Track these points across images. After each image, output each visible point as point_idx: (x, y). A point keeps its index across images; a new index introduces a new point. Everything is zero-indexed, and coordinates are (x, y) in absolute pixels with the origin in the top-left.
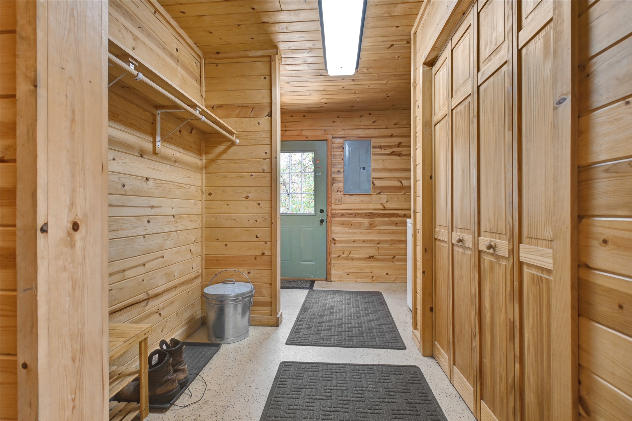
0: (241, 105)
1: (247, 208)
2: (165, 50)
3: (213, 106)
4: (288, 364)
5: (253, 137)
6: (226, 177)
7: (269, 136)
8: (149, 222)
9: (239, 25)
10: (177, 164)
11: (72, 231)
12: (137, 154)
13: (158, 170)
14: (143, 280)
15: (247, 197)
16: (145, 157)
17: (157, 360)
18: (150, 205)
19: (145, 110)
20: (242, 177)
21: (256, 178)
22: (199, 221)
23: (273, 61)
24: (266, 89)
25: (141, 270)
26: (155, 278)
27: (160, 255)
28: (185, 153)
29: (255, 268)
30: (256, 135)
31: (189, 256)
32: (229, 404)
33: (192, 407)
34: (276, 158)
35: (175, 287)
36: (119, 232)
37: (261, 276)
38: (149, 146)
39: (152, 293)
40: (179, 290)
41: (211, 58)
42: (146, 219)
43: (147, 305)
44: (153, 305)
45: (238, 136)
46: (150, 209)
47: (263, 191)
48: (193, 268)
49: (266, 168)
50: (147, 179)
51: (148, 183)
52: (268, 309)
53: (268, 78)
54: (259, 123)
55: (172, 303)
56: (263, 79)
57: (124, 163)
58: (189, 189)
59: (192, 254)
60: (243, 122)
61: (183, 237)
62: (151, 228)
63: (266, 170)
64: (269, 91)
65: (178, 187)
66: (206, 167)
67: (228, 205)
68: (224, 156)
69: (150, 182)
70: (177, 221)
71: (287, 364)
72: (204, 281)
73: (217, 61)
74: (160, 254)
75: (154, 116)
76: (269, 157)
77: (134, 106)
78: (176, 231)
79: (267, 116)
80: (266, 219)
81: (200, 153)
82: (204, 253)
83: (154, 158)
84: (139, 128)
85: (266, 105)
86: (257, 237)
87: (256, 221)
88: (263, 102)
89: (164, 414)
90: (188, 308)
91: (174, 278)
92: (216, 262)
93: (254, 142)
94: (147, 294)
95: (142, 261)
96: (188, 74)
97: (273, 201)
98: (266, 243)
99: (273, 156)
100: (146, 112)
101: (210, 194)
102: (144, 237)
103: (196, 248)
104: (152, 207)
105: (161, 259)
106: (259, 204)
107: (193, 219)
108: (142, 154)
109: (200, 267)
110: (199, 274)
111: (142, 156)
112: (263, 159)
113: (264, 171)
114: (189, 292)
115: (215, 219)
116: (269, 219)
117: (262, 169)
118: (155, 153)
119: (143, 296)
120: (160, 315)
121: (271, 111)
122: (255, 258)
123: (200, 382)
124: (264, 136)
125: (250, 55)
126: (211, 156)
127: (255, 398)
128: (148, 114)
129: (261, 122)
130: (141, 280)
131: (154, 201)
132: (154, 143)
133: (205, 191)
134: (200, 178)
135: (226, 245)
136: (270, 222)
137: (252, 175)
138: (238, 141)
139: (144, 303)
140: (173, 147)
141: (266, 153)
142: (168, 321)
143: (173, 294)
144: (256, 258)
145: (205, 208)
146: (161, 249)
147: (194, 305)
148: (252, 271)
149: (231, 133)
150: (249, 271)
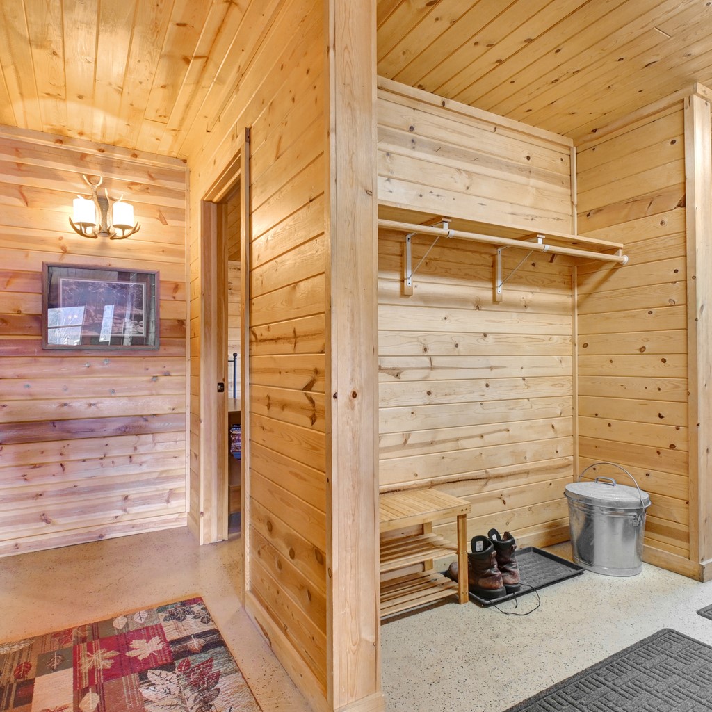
0: (631, 200)
1: (643, 367)
2: (509, 168)
3: (588, 213)
4: (676, 635)
5: (652, 247)
6: (608, 318)
7: (682, 240)
8: (487, 386)
9: (609, 87)
10: (529, 310)
11: (352, 398)
12: (473, 307)
13: (500, 322)
14: (481, 454)
15: (643, 350)
16: (483, 309)
17: (482, 547)
18: (489, 366)
19: (481, 253)
20: (634, 316)
21: (658, 316)
22: (569, 385)
23: (686, 108)
24: (675, 161)
25: (478, 442)
26: (496, 455)
27: (503, 428)
28: (542, 291)
29: (658, 469)
30: (658, 244)
31: (551, 434)
32: (555, 636)
33: (512, 617)
34: (694, 277)
35: (527, 473)
36: (452, 397)
37: (670, 484)
38: (488, 295)
39: (492, 472)
40: (532, 478)
41: (585, 142)
42: (483, 383)
43: (485, 485)
44: (494, 487)
45: (626, 251)
46: (489, 370)
47: (670, 338)
48: (557, 452)
49: (677, 297)
50: (485, 335)
51: (486, 339)
52: (683, 544)
53: (678, 140)
54: (662, 223)
55: (522, 492)
56: (670, 145)
57: (456, 320)
58: (549, 340)
59: (555, 432)
60: (635, 227)
61: (540, 407)
62: (490, 394)
63: (676, 301)
64: (679, 163)
65: (531, 340)
66: (579, 305)
67: (611, 361)
68: (606, 286)
69: (490, 338)
70: (529, 385)
71: (673, 634)
72: (578, 474)
73: (594, 143)
74: (503, 426)
75: (494, 256)
76: (683, 278)
77: (468, 253)
78: (528, 399)
79: (678, 206)
80: (677, 387)
81: (570, 285)
82: (577, 434)
83: (496, 307)
84: (475, 277)
85: (677, 187)
86: (660, 416)
87: (659, 389)
88: (670, 184)
89: (481, 609)
90: (548, 506)
91: (525, 461)
92: (594, 448)
93: (654, 256)
94: (486, 472)
95: (479, 432)
96: (548, 182)
97: (689, 355)
98: (678, 429)
99: (690, 274)
100: (483, 256)
101: (585, 346)
102: (481, 404)
103: (563, 425)
104: (491, 368)
105: (505, 433)
106: (664, 361)
107: (556, 383)
108: (478, 305)
109: (571, 453)
110: (570, 463)
111: (478, 308)
112: (672, 282)
113: (673, 304)
114: (551, 484)
115: (593, 383)
116: (683, 387)
117: (670, 300)
118: (495, 301)
119: (480, 473)
120: (504, 502)
121: (685, 196)
122: (658, 453)
123: (535, 599)
124: (673, 242)
125: (645, 114)
126: (586, 288)
127: (593, 648)
128: (487, 256)
129: (666, 220)
130: (478, 453)
131: (494, 361)
132: (494, 289)
133: (579, 341)
134: (571, 322)
135: (609, 425)
136: (686, 391)
137: (650, 313)
138: (626, 259)
139: (483, 482)
140: (522, 288)
141: (676, 271)
142: (517, 515)
143: (522, 480)
144: (660, 452)
145: (579, 366)
146: (505, 419)
147: (560, 505)
148: (651, 473)
149: (613, 250)
150: (647, 471)
